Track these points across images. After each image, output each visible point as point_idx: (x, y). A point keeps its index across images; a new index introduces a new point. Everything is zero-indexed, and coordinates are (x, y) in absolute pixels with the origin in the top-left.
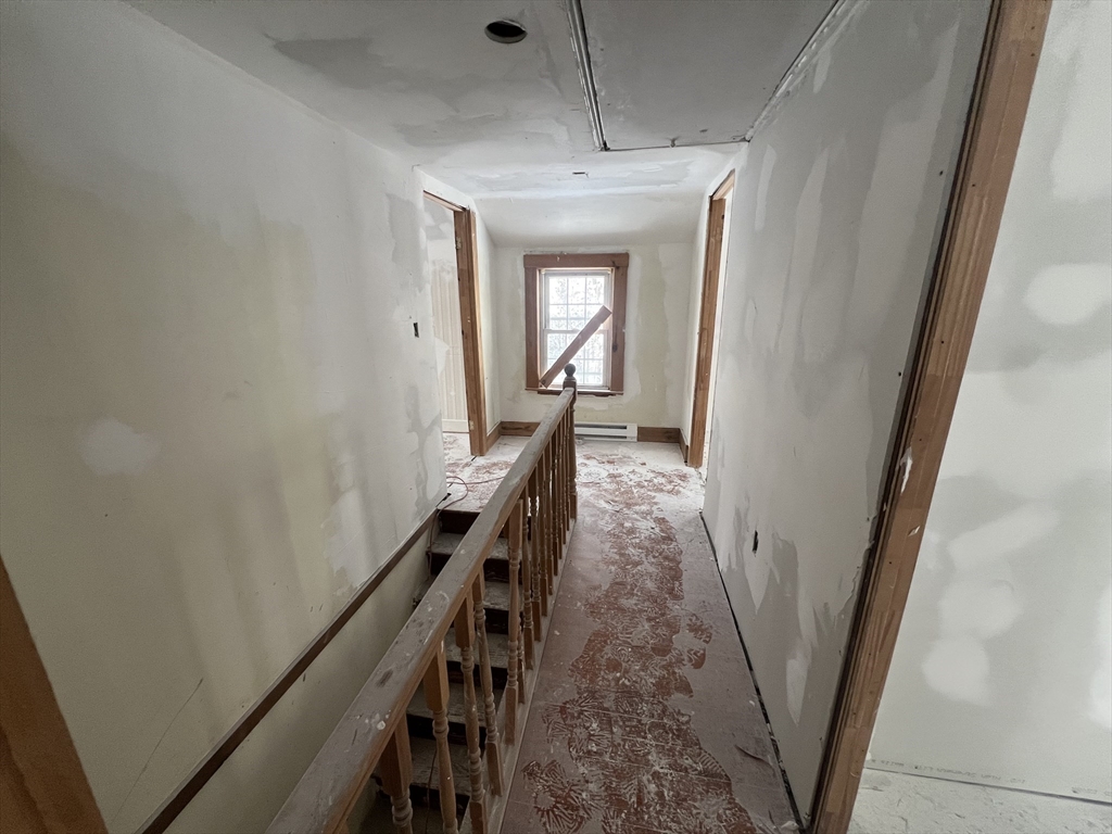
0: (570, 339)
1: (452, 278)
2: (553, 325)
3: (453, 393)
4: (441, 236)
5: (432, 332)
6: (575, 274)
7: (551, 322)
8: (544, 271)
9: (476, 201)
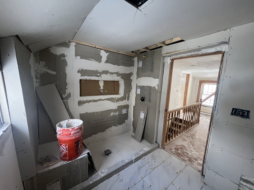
0: (208, 96)
1: (184, 83)
2: (204, 93)
3: (181, 102)
4: (184, 77)
5: (179, 92)
6: (211, 84)
7: (204, 92)
8: (203, 83)
9: (191, 73)
